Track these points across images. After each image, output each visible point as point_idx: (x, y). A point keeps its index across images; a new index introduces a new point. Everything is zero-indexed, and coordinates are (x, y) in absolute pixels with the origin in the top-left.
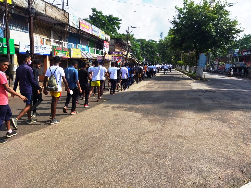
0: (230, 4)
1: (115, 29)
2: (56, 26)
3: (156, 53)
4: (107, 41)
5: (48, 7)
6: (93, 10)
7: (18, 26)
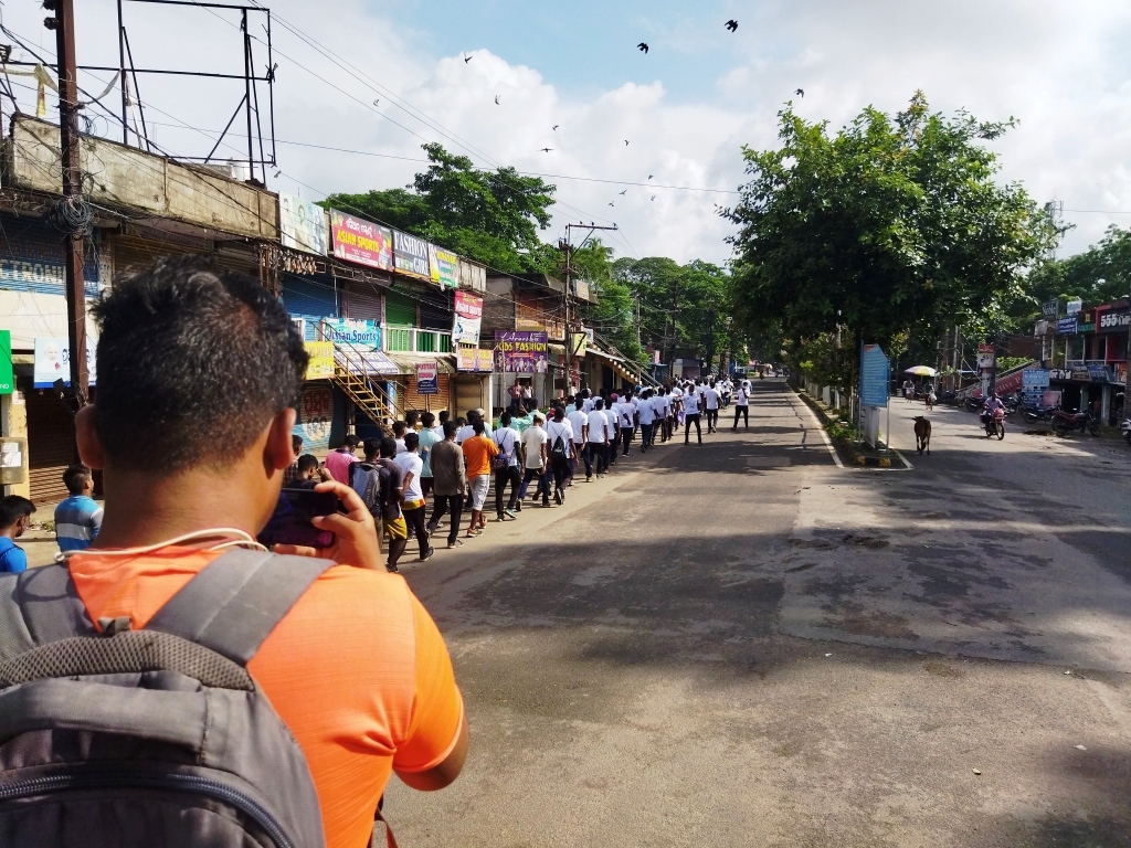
0: (989, 126)
1: (529, 225)
2: (224, 251)
3: (724, 318)
4: (469, 290)
5: (177, 178)
6: (431, 150)
7: (47, 266)
